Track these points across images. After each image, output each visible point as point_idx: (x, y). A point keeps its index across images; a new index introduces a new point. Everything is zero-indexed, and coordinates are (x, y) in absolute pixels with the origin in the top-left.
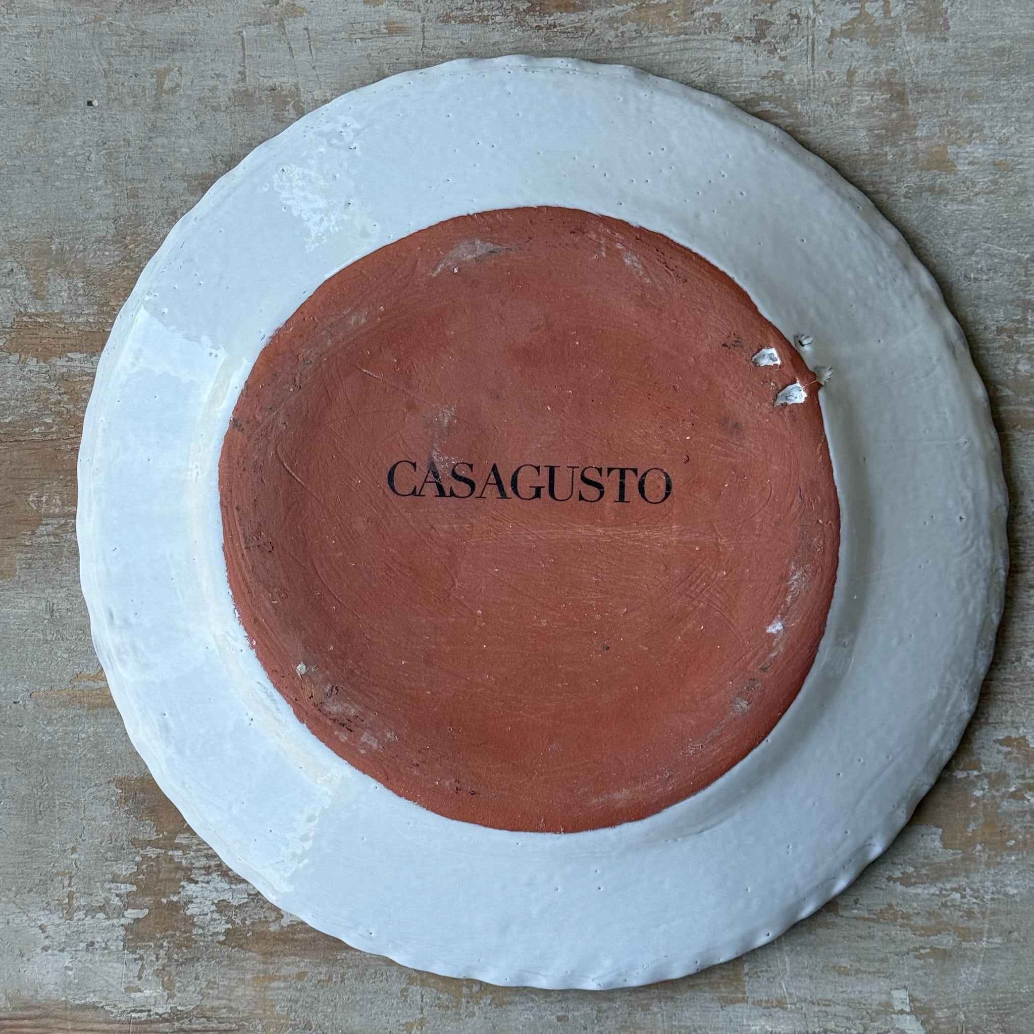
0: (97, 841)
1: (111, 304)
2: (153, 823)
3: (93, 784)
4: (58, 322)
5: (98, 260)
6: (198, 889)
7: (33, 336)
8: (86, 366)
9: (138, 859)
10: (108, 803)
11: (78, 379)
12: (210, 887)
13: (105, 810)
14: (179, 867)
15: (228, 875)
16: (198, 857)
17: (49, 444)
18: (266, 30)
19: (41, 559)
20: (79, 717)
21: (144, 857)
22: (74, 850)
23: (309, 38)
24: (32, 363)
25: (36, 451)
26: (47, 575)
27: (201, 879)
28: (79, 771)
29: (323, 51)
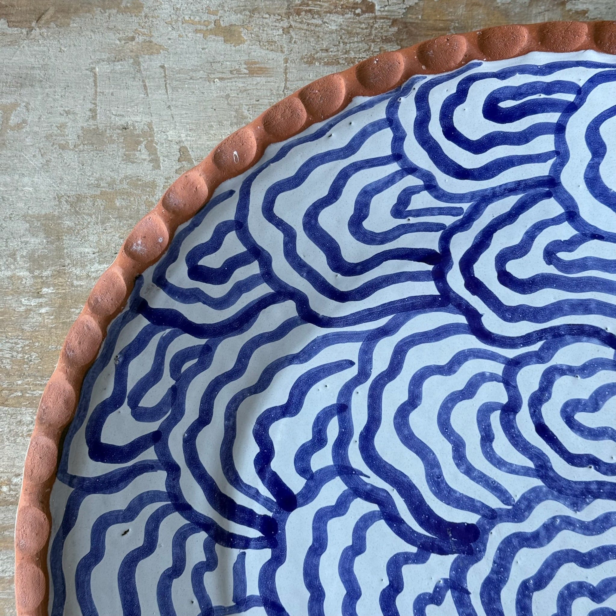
18: (120, 67)
23: (165, 77)
29: (179, 90)
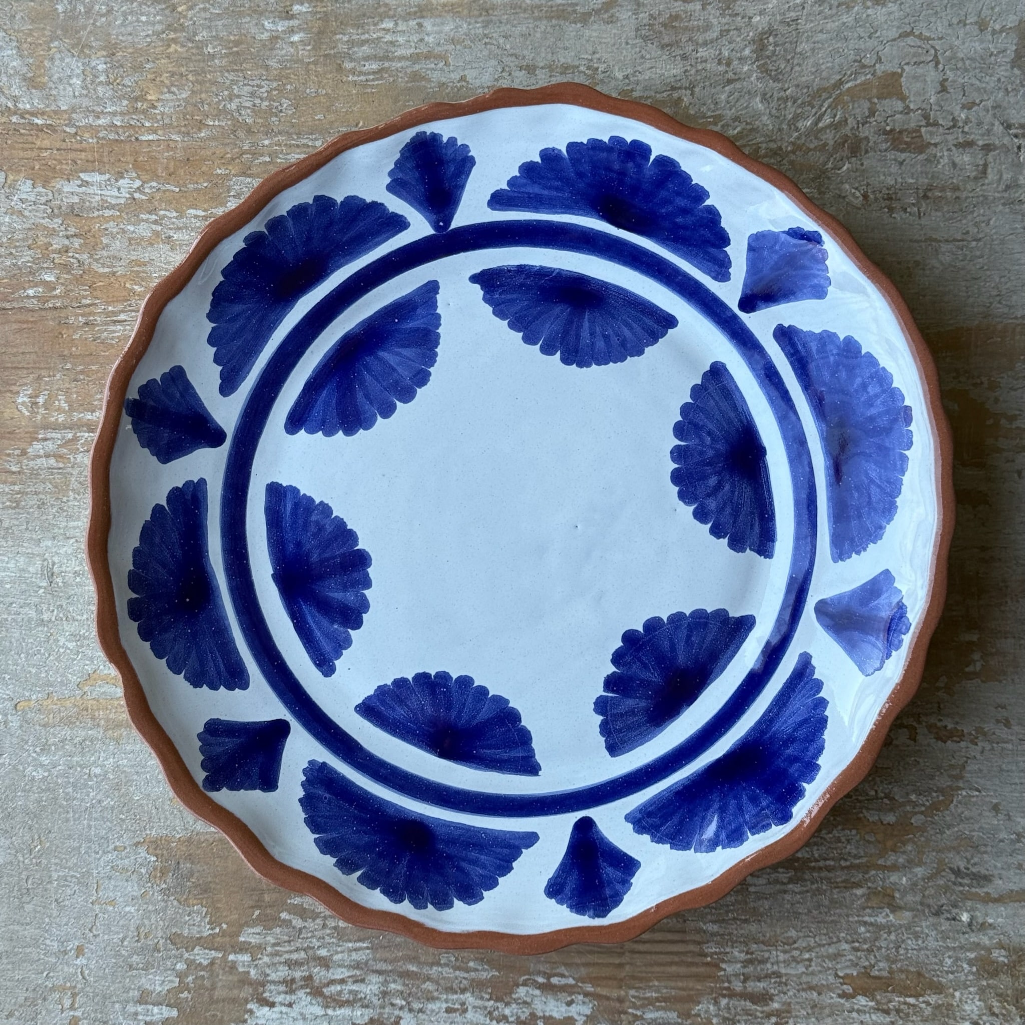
0: (116, 939)
1: (149, 98)
2: (205, 910)
3: (112, 847)
4: (66, 125)
5: (130, 29)
6: (274, 1016)
7: (27, 146)
8: (108, 193)
9: (180, 966)
10: (135, 877)
11: (96, 214)
12: (294, 1012)
13: (129, 889)
14: (245, 980)
15: (321, 994)
16: (274, 964)
17: (50, 315)
19: (36, 493)
20: (92, 741)
21: (190, 963)
22: (80, 951)
24: (25, 187)
25: (30, 326)
26: (44, 517)
27: (280, 999)
28: (90, 827)
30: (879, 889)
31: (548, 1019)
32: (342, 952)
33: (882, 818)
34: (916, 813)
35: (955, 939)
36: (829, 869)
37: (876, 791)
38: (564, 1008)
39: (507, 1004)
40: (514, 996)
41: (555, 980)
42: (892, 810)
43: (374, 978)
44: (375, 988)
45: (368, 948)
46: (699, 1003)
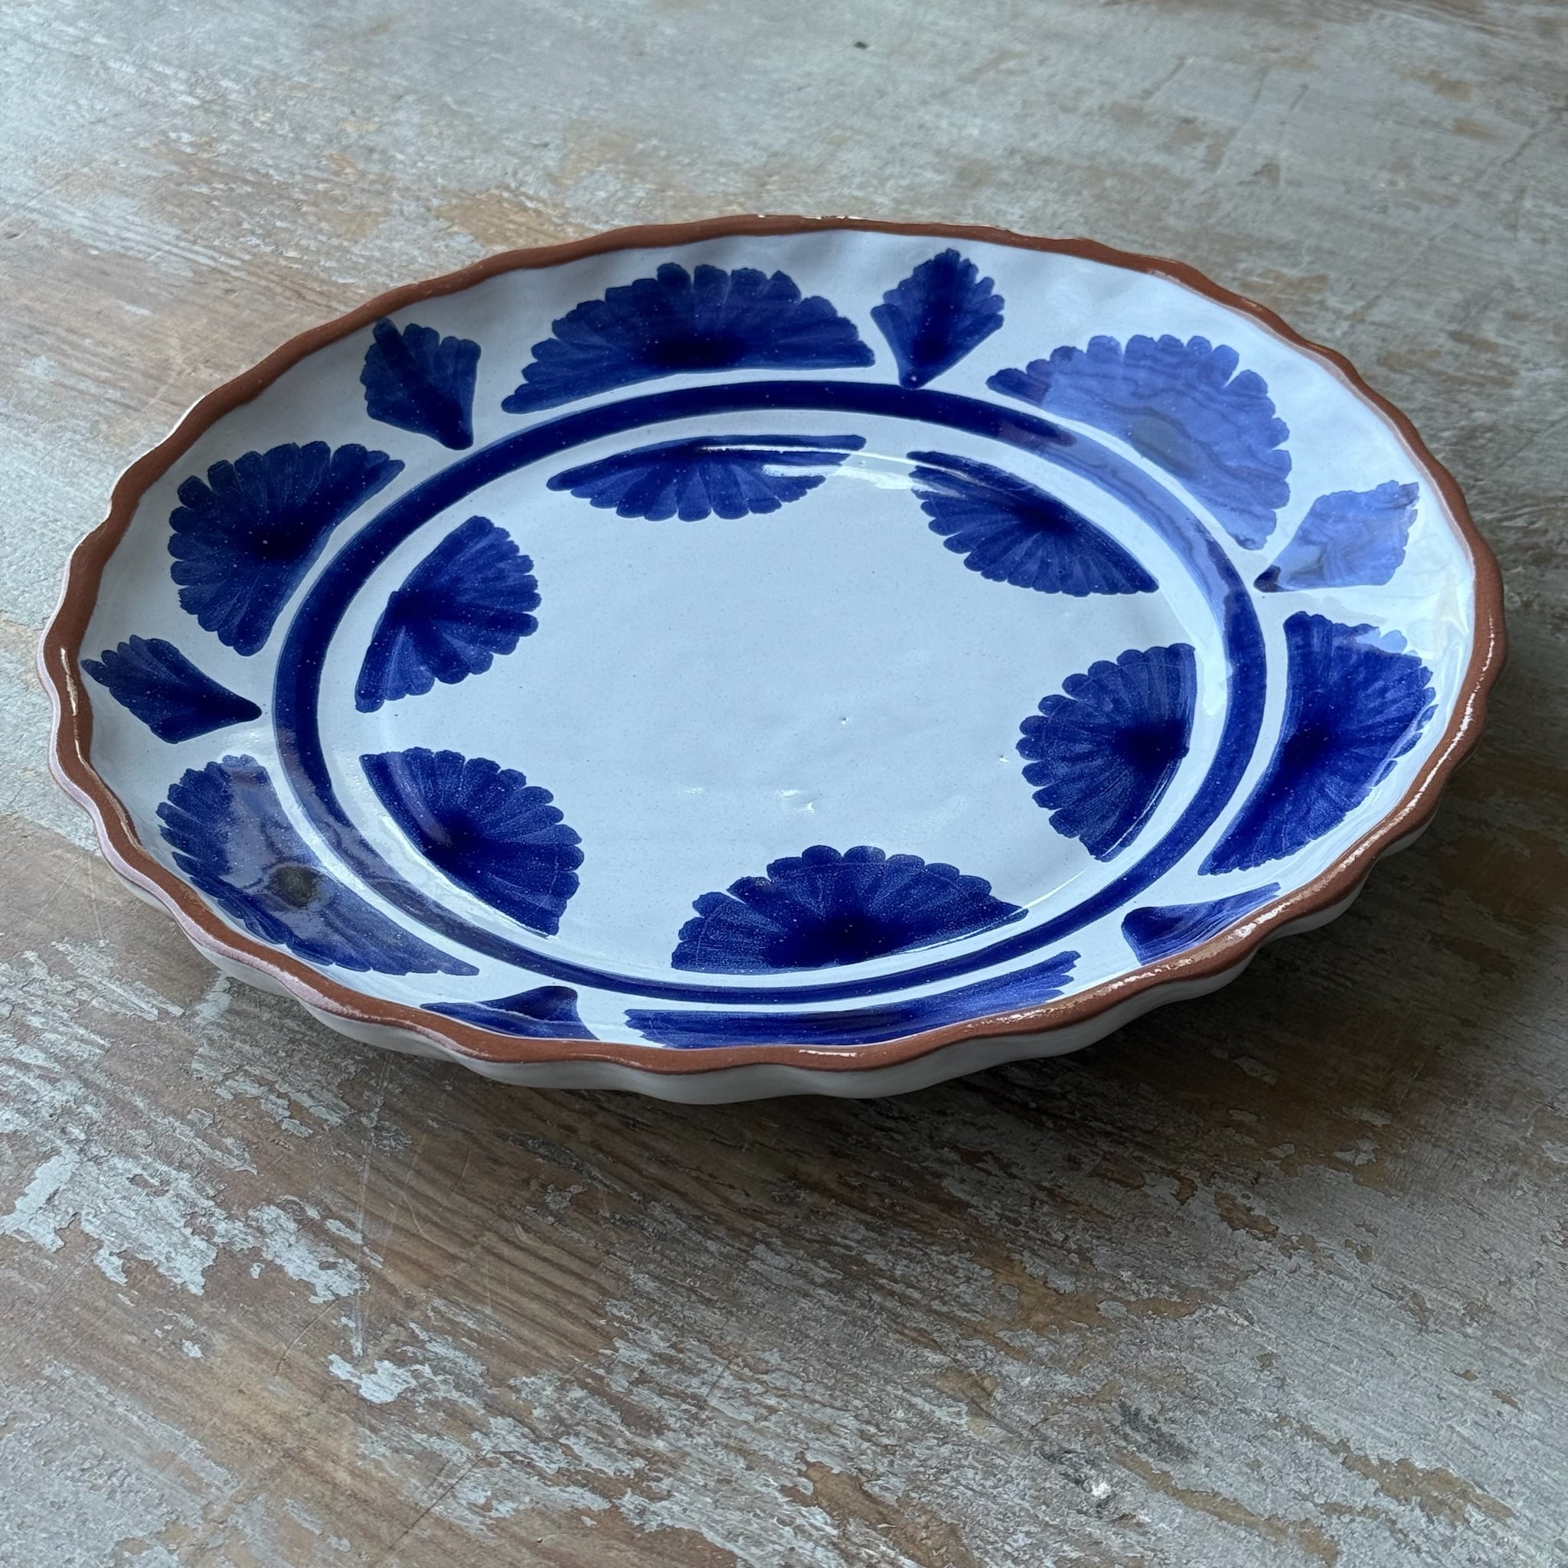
4: (556, 216)
5: (700, 181)
24: (463, 239)
30: (973, 1370)
31: (273, 1269)
32: (61, 1034)
33: (1050, 1277)
34: (1115, 1299)
35: (1056, 1512)
36: (904, 1300)
37: (1067, 1238)
38: (311, 1267)
39: (230, 1217)
40: (251, 1213)
41: (333, 1225)
42: (1076, 1274)
43: (73, 1087)
44: (60, 1098)
45: (102, 1047)
46: (535, 1374)
